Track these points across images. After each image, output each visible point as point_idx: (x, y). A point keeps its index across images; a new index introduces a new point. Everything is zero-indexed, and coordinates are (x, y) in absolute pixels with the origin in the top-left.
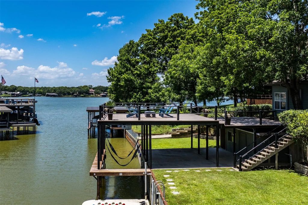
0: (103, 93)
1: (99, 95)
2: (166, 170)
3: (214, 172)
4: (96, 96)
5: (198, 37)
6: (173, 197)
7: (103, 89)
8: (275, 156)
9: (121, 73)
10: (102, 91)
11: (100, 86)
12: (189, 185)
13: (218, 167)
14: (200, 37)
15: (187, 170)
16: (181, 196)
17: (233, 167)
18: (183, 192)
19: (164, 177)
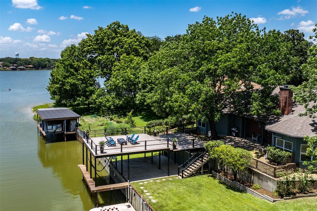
0: (13, 66)
1: (7, 68)
2: (139, 182)
3: (168, 181)
4: (4, 69)
5: (134, 46)
6: (154, 204)
7: (12, 61)
8: (201, 167)
9: (65, 77)
10: (11, 63)
11: (9, 57)
12: (158, 194)
13: (169, 176)
14: (135, 45)
15: (151, 180)
16: (158, 203)
17: (177, 175)
18: (157, 200)
19: (141, 189)
